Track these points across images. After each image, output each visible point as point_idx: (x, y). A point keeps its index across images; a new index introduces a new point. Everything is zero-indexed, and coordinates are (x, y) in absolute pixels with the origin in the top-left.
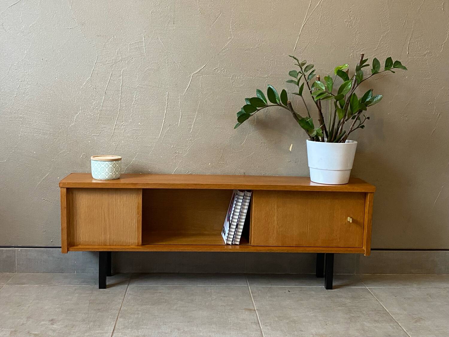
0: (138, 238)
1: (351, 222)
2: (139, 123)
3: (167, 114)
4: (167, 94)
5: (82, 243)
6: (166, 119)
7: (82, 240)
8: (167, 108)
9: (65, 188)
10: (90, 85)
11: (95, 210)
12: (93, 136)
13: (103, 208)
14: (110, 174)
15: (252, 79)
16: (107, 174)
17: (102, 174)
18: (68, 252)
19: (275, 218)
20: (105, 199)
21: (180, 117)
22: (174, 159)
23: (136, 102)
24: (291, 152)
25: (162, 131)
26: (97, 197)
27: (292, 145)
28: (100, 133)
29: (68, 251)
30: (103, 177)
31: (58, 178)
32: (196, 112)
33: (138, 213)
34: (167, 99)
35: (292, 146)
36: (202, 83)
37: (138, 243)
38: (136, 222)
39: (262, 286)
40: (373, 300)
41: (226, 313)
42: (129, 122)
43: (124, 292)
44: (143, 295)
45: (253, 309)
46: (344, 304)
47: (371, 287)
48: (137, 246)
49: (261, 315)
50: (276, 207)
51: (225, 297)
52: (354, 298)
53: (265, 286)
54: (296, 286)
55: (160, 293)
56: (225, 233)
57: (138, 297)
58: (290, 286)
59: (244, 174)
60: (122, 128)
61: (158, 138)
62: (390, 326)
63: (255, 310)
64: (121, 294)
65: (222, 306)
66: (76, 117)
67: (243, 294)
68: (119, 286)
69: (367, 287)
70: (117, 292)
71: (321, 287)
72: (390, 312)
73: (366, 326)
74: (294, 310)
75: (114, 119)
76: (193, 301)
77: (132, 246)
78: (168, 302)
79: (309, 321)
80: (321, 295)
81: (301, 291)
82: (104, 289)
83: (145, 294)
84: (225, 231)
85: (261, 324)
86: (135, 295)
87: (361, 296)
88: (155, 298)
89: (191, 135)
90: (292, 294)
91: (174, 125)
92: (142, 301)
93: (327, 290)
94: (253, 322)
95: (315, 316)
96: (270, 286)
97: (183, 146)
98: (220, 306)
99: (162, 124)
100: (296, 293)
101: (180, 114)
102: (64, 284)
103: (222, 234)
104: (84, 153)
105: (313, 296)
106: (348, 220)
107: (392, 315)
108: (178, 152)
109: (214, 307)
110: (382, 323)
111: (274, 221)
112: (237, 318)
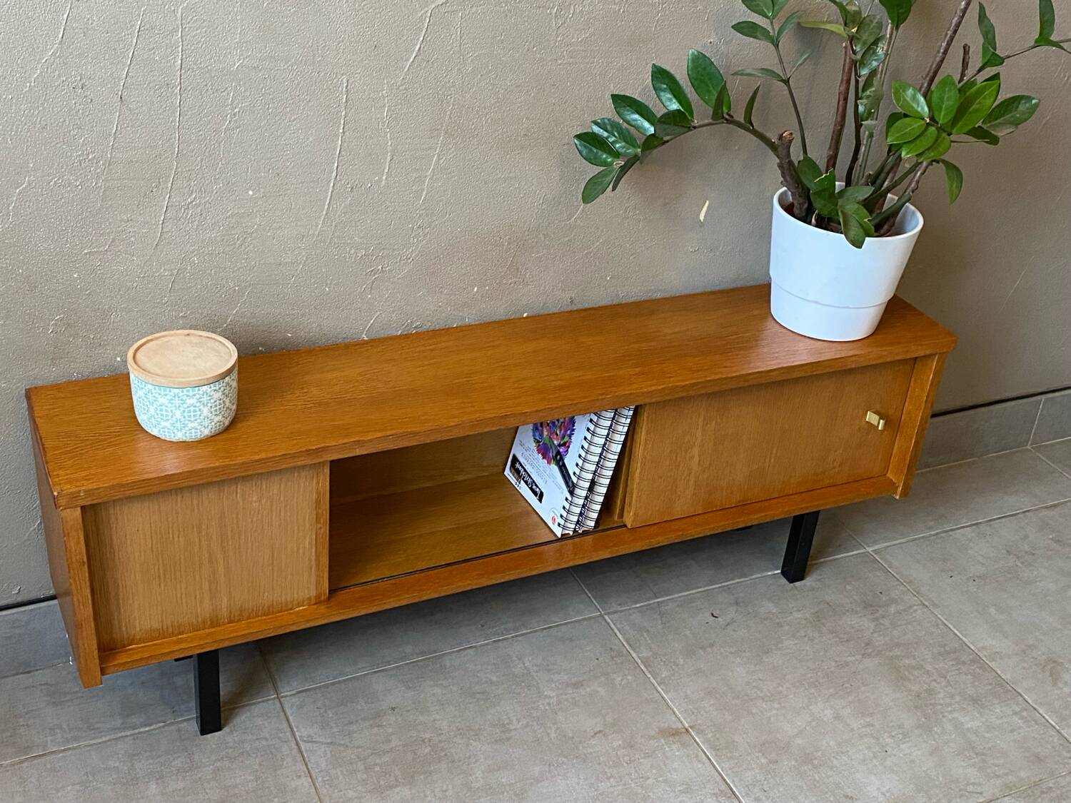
0: (318, 582)
1: (880, 428)
2: (251, 193)
3: (343, 153)
4: (345, 85)
5: (138, 637)
6: (339, 168)
7: (138, 629)
8: (344, 132)
9: (79, 509)
10: (59, 76)
11: (176, 539)
12: (86, 254)
13: (204, 528)
14: (217, 419)
15: (619, 10)
16: (206, 423)
17: (191, 425)
19: (696, 451)
20: (210, 503)
21: (389, 159)
22: (369, 291)
23: (236, 121)
24: (702, 224)
25: (329, 207)
26: (181, 501)
27: (707, 202)
29: (103, 674)
30: (193, 434)
32: (438, 136)
33: (318, 521)
34: (344, 100)
35: (708, 207)
36: (461, 38)
37: (318, 597)
38: (310, 543)
39: (634, 606)
40: (915, 608)
41: (625, 765)
42: (215, 192)
43: (289, 734)
44: (350, 733)
45: (680, 726)
46: (867, 644)
47: (876, 547)
48: (315, 604)
49: (715, 748)
50: (701, 424)
51: (577, 685)
52: (871, 605)
53: (642, 604)
54: (714, 587)
55: (393, 709)
56: (538, 490)
57: (342, 748)
58: (700, 590)
59: (572, 302)
60: (190, 215)
61: (317, 232)
62: (1015, 713)
63: (687, 730)
64: (285, 749)
65: (596, 734)
66: (15, 199)
67: (612, 658)
68: (253, 707)
69: (868, 546)
70: (266, 739)
71: (770, 573)
72: (979, 651)
73: (968, 729)
74: (776, 706)
75: (161, 187)
76: (509, 731)
77: (301, 608)
78: (446, 755)
79: (839, 744)
80: (794, 613)
81: (737, 603)
82: (216, 734)
83: (354, 727)
84: (534, 482)
85: (743, 797)
86: (331, 743)
87: (881, 593)
88: (395, 742)
89: (421, 212)
90: (727, 626)
91: (369, 185)
92: (368, 769)
93: (792, 584)
94: (716, 791)
95: (838, 717)
96: (654, 599)
97: (396, 247)
98: (593, 737)
99: (328, 186)
100: (733, 621)
101: (389, 148)
102: (76, 739)
103: (513, 480)
104: (60, 315)
105: (780, 625)
106: (867, 420)
107: (990, 662)
108: (380, 267)
109: (581, 748)
110: (991, 706)
111: (692, 457)
112: (665, 781)
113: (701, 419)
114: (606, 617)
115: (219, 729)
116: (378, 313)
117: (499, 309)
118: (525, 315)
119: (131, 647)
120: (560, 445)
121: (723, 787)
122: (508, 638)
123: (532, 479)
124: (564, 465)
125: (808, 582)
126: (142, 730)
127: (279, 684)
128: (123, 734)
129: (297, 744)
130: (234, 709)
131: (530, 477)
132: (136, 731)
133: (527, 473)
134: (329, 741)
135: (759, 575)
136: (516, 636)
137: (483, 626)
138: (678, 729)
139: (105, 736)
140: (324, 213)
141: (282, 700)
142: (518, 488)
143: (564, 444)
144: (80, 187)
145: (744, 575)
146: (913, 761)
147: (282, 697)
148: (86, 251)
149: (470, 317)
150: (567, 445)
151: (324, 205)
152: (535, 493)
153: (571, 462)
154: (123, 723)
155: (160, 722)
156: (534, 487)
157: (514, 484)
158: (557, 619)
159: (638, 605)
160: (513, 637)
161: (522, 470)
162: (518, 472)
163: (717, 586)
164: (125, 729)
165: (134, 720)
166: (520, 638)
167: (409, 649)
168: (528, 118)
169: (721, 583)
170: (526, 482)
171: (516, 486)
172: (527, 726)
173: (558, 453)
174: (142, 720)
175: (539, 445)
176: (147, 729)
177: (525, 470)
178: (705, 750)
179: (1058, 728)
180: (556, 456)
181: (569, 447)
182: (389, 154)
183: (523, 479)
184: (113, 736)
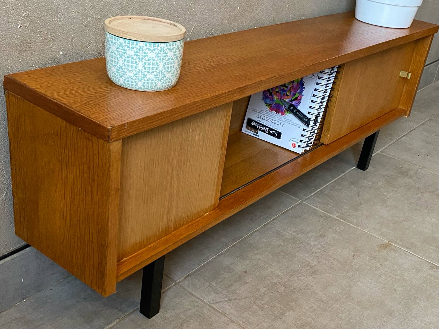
9: (121, 141)
19: (354, 95)
37: (215, 204)
40: (419, 170)
41: (381, 267)
43: (201, 302)
44: (234, 292)
45: (385, 242)
46: (418, 188)
48: (213, 210)
49: (409, 248)
51: (323, 236)
52: (403, 173)
55: (245, 272)
56: (275, 132)
57: (237, 301)
58: (332, 182)
63: (389, 243)
65: (353, 257)
67: (325, 220)
68: (166, 293)
70: (190, 309)
71: (352, 169)
74: (412, 222)
76: (313, 267)
77: (207, 214)
78: (294, 288)
80: (378, 183)
81: (352, 184)
83: (233, 288)
84: (270, 129)
86: (229, 300)
87: (401, 167)
88: (263, 290)
90: (358, 194)
92: (261, 308)
93: (365, 171)
94: (429, 267)
96: (317, 189)
100: (358, 191)
103: (251, 133)
104: (26, 12)
105: (378, 189)
106: (400, 76)
109: (353, 265)
111: (352, 99)
112: (405, 269)
113: (359, 74)
114: (304, 202)
115: (157, 312)
118: (256, 28)
119: (123, 260)
120: (291, 101)
122: (269, 223)
123: (268, 127)
124: (298, 111)
127: (170, 276)
129: (210, 306)
131: (266, 127)
133: (263, 125)
134: (226, 299)
135: (349, 171)
136: (272, 221)
138: (385, 244)
141: (180, 284)
142: (257, 137)
143: (296, 99)
149: (234, 28)
150: (299, 98)
152: (273, 135)
153: (303, 108)
156: (271, 132)
157: (252, 135)
158: (283, 209)
159: (313, 194)
161: (258, 125)
162: (254, 127)
165: (98, 322)
166: (275, 221)
169: (337, 177)
170: (264, 131)
171: (255, 136)
172: (319, 262)
173: (291, 105)
175: (271, 107)
176: (111, 325)
177: (261, 124)
178: (406, 250)
180: (289, 108)
181: (301, 99)
183: (260, 130)
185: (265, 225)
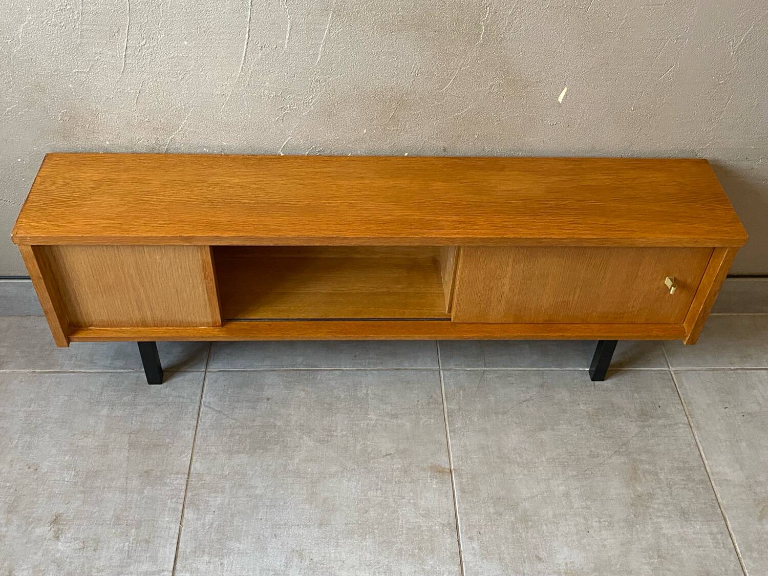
0: (213, 315)
1: (671, 293)
2: (186, 43)
3: (253, 21)
5: (95, 322)
6: (251, 31)
8: (252, 6)
9: (31, 247)
12: (75, 73)
13: (126, 269)
18: (71, 343)
19: (507, 281)
20: (127, 255)
21: (289, 29)
22: (280, 122)
24: (560, 104)
25: (245, 59)
27: (566, 89)
28: (92, 66)
29: (69, 341)
31: (19, 160)
32: (328, 15)
33: (206, 278)
35: (566, 92)
37: (214, 323)
39: (466, 369)
40: (681, 425)
41: (394, 483)
42: (160, 39)
43: (198, 398)
44: (234, 408)
45: (448, 466)
46: (624, 444)
47: (679, 368)
48: (212, 327)
49: (463, 491)
50: (511, 263)
51: (394, 416)
52: (644, 415)
53: (472, 369)
54: (533, 369)
55: (268, 399)
57: (224, 417)
58: (520, 369)
59: (445, 150)
60: (144, 54)
61: (238, 76)
62: (711, 534)
63: (451, 471)
64: (190, 408)
65: (386, 455)
66: (21, 31)
67: (429, 403)
68: (187, 374)
69: (672, 367)
70: (184, 398)
71: (581, 369)
72: (712, 474)
73: (664, 535)
74: (526, 472)
75: (120, 33)
76: (332, 436)
77: (203, 327)
78: (283, 441)
79: (555, 516)
80: (581, 405)
81: (542, 386)
82: (158, 385)
83: (239, 405)
85: (462, 533)
86: (220, 411)
87: (659, 407)
88: (257, 422)
89: (318, 70)
90: (524, 401)
91: (275, 46)
92: (231, 436)
93: (593, 382)
94: (446, 522)
95: (567, 495)
96: (482, 367)
97: (299, 93)
98: (384, 456)
99: (243, 43)
100: (531, 399)
101: (289, 21)
102: (80, 367)
104: (64, 110)
105: (565, 411)
106: (665, 283)
107: (716, 485)
108: (288, 106)
109: (372, 462)
110: (695, 521)
111: (504, 285)
112: (415, 504)
113: (511, 260)
114: (441, 372)
115: (161, 383)
116: (290, 138)
117: (384, 147)
118: (406, 154)
119: (91, 328)
121: (452, 520)
122: (366, 370)
125: (607, 383)
126: (119, 371)
127: (210, 363)
128: (108, 371)
129: (200, 407)
130: (177, 372)
132: (116, 371)
134: (219, 409)
135: (572, 369)
136: (373, 370)
137: (355, 356)
138: (445, 468)
139: (97, 369)
140: (242, 62)
141: (207, 373)
144: (64, 27)
145: (560, 366)
146: (604, 546)
147: (208, 372)
148: (75, 71)
149: (361, 150)
151: (241, 57)
154: (110, 363)
155: (130, 369)
158: (406, 365)
159: (469, 369)
160: (371, 370)
163: (535, 369)
164: (110, 367)
165: (118, 363)
167: (300, 360)
168: (403, 8)
169: (539, 367)
172: (345, 436)
174: (121, 364)
176: (122, 371)
178: (455, 490)
179: (740, 556)
182: (289, 25)
184: (101, 371)
185: (357, 370)
